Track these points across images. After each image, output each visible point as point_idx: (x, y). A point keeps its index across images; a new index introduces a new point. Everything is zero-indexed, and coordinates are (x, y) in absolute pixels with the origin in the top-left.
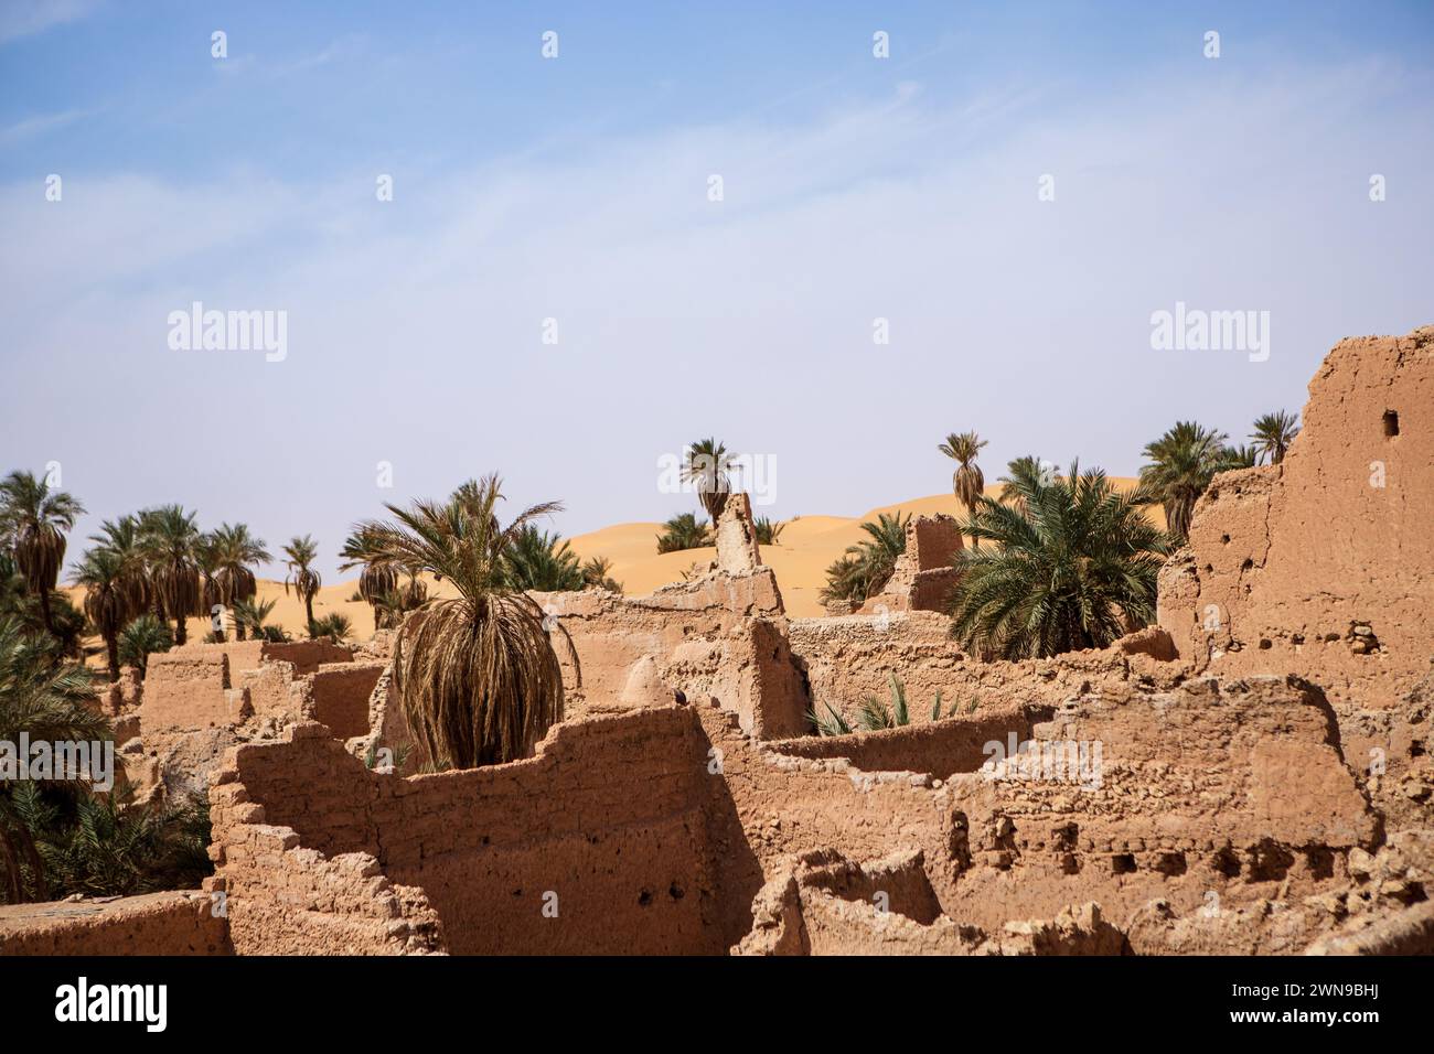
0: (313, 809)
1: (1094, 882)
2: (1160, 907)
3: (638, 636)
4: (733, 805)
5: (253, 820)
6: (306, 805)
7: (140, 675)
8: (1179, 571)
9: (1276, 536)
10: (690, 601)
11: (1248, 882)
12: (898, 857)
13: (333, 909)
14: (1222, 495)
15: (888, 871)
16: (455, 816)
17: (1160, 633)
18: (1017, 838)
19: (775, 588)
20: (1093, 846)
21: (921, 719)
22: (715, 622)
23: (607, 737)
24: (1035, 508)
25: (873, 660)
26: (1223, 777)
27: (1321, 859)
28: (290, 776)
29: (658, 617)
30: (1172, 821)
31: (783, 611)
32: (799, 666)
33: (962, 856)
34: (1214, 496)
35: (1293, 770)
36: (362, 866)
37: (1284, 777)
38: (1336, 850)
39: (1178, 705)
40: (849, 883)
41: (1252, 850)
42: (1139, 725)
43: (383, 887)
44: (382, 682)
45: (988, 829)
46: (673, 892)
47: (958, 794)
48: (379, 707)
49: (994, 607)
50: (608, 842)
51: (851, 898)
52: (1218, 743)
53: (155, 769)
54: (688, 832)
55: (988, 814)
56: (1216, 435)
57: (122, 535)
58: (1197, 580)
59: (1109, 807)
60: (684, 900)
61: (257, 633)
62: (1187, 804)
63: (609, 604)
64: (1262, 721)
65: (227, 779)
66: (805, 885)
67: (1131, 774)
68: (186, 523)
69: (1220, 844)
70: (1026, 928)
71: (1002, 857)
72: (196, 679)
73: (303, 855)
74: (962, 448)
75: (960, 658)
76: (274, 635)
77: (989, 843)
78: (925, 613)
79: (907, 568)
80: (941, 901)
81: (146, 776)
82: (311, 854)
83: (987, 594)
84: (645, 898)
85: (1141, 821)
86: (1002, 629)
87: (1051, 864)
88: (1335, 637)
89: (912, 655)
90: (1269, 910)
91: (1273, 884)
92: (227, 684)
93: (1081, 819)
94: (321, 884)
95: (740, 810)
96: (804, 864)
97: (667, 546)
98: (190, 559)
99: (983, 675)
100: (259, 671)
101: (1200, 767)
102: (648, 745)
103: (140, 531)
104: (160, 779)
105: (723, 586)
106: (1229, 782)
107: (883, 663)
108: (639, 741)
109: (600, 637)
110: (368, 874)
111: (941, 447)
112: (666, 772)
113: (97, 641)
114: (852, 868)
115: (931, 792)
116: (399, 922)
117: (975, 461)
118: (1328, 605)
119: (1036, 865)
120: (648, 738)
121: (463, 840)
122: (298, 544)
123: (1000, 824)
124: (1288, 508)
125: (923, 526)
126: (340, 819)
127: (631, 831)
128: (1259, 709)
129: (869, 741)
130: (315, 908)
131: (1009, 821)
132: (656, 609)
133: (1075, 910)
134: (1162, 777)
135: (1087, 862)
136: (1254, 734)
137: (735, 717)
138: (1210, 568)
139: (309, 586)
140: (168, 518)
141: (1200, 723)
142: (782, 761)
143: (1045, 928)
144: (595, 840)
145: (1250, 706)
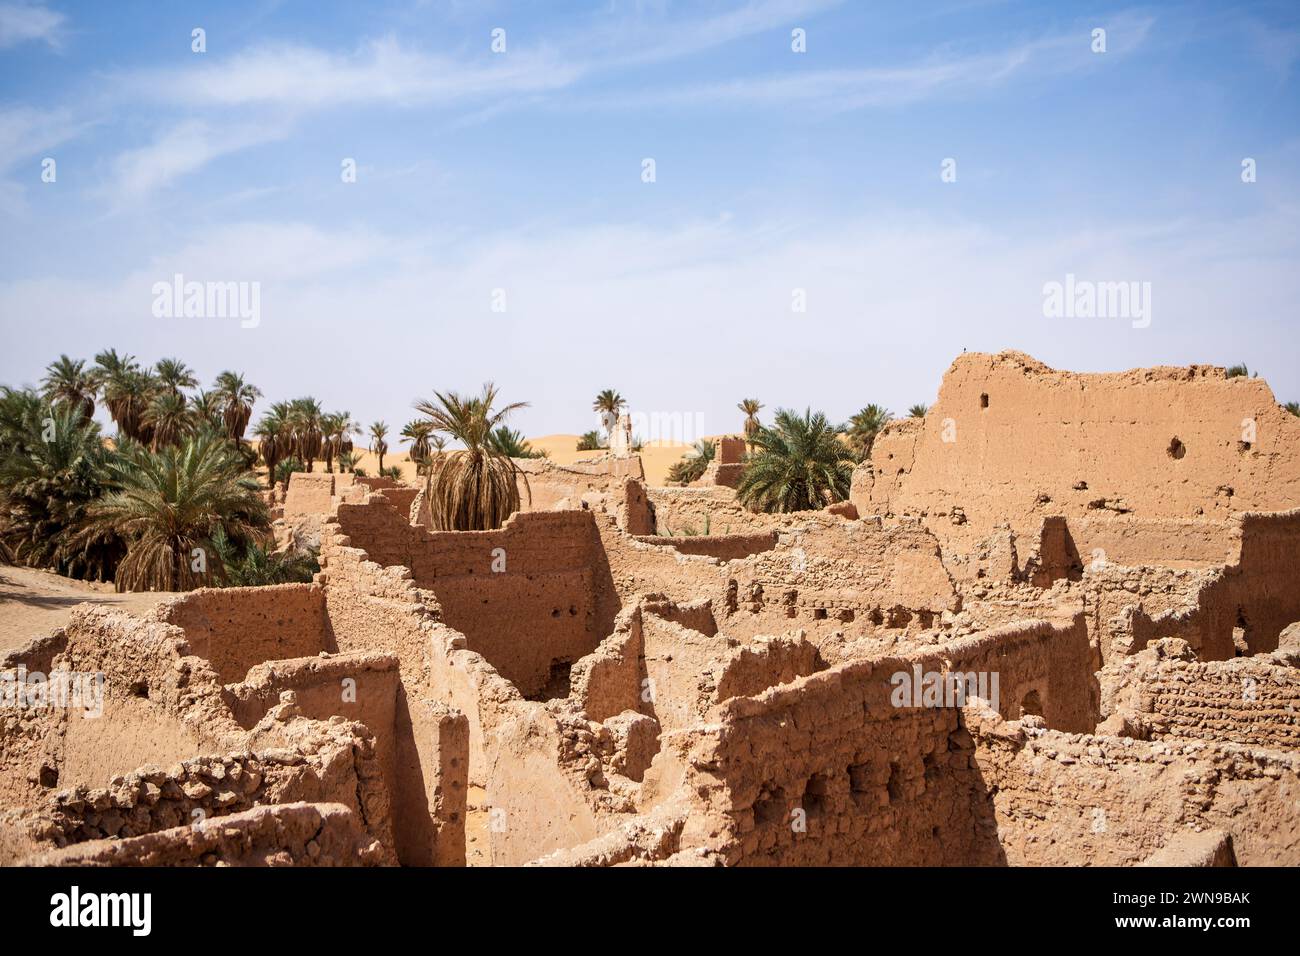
0: (377, 542)
1: (804, 623)
2: (838, 635)
3: (562, 486)
4: (609, 567)
5: (344, 544)
6: (374, 540)
7: (285, 488)
8: (864, 472)
9: (918, 457)
10: (592, 470)
11: (887, 628)
12: (698, 602)
13: (384, 596)
14: (891, 433)
15: (691, 608)
16: (454, 556)
17: (850, 505)
18: (764, 597)
19: (641, 466)
20: (805, 603)
21: (715, 534)
22: (606, 483)
23: (542, 522)
24: (788, 432)
25: (692, 507)
26: (879, 570)
27: (927, 617)
28: (366, 523)
29: (575, 477)
30: (849, 593)
31: (644, 479)
32: (650, 507)
33: (732, 604)
34: (887, 432)
35: (917, 569)
36: (402, 573)
37: (912, 572)
38: (935, 613)
39: (859, 530)
40: (669, 612)
41: (890, 611)
42: (836, 539)
43: (412, 586)
44: (419, 497)
45: (749, 590)
46: (571, 611)
47: (733, 570)
48: (416, 511)
49: (761, 484)
50: (538, 580)
51: (670, 621)
52: (878, 552)
53: (290, 535)
54: (583, 579)
55: (749, 582)
56: (887, 412)
57: (282, 411)
58: (873, 477)
59: (816, 583)
60: (577, 616)
61: (351, 471)
62: (858, 584)
63: (548, 467)
64: (903, 541)
65: (331, 521)
66: (645, 611)
67: (829, 565)
68: (315, 409)
69: (874, 606)
70: (765, 639)
71: (755, 606)
72: (316, 489)
73: (370, 565)
74: (751, 408)
75: (740, 509)
76: (360, 474)
77: (748, 598)
78: (723, 487)
79: (714, 466)
80: (719, 627)
81: (286, 538)
82: (374, 565)
83: (758, 477)
84: (556, 613)
85: (833, 592)
86: (764, 498)
87: (781, 611)
88: (944, 515)
89: (714, 506)
90: (896, 640)
91: (900, 630)
92: (333, 493)
93: (800, 588)
94: (378, 581)
95: (612, 570)
96: (646, 599)
97: (582, 447)
98: (318, 428)
99: (752, 520)
100: (351, 488)
101: (867, 564)
102: (564, 529)
103: (291, 410)
104: (293, 540)
105: (612, 463)
106: (882, 574)
107: (697, 509)
108: (560, 527)
109: (541, 485)
110: (405, 578)
111: (739, 405)
112: (573, 545)
113: (264, 469)
114: (672, 604)
115: (719, 568)
116: (419, 606)
117: (756, 415)
118: (942, 497)
119: (774, 612)
120: (565, 525)
121: (457, 569)
122: (378, 426)
123: (755, 587)
124: (926, 442)
125: (726, 442)
126: (392, 550)
127: (551, 575)
128: (902, 534)
129: (687, 541)
130: (374, 595)
131: (760, 586)
132: (574, 472)
133: (792, 633)
134: (846, 568)
135: (801, 612)
136: (898, 548)
137: (614, 519)
138: (881, 472)
139: (382, 449)
140: (308, 404)
141: (869, 541)
142: (638, 545)
143: (775, 640)
144: (531, 578)
145: (897, 533)
